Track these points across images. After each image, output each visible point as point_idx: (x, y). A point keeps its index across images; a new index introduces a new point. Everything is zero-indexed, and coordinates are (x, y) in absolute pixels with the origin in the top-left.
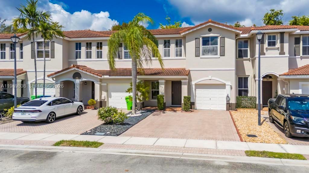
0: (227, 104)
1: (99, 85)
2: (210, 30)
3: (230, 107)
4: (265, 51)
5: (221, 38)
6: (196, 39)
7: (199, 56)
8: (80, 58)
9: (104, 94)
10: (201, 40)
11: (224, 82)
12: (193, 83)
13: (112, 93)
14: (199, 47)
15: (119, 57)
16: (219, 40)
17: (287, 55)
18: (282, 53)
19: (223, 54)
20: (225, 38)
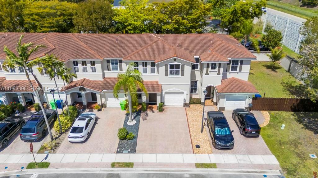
0: (184, 103)
1: (100, 95)
2: (175, 60)
3: (185, 105)
4: (209, 72)
5: (182, 65)
6: (165, 65)
7: (167, 76)
8: (78, 71)
9: (103, 100)
10: (169, 66)
11: (183, 91)
12: (164, 92)
13: (108, 98)
14: (168, 71)
15: (108, 70)
16: (181, 66)
17: (221, 75)
18: (219, 74)
19: (183, 75)
20: (185, 65)
